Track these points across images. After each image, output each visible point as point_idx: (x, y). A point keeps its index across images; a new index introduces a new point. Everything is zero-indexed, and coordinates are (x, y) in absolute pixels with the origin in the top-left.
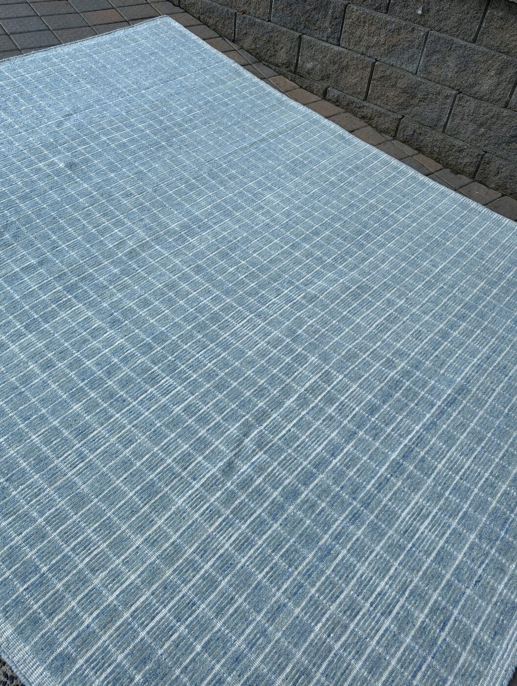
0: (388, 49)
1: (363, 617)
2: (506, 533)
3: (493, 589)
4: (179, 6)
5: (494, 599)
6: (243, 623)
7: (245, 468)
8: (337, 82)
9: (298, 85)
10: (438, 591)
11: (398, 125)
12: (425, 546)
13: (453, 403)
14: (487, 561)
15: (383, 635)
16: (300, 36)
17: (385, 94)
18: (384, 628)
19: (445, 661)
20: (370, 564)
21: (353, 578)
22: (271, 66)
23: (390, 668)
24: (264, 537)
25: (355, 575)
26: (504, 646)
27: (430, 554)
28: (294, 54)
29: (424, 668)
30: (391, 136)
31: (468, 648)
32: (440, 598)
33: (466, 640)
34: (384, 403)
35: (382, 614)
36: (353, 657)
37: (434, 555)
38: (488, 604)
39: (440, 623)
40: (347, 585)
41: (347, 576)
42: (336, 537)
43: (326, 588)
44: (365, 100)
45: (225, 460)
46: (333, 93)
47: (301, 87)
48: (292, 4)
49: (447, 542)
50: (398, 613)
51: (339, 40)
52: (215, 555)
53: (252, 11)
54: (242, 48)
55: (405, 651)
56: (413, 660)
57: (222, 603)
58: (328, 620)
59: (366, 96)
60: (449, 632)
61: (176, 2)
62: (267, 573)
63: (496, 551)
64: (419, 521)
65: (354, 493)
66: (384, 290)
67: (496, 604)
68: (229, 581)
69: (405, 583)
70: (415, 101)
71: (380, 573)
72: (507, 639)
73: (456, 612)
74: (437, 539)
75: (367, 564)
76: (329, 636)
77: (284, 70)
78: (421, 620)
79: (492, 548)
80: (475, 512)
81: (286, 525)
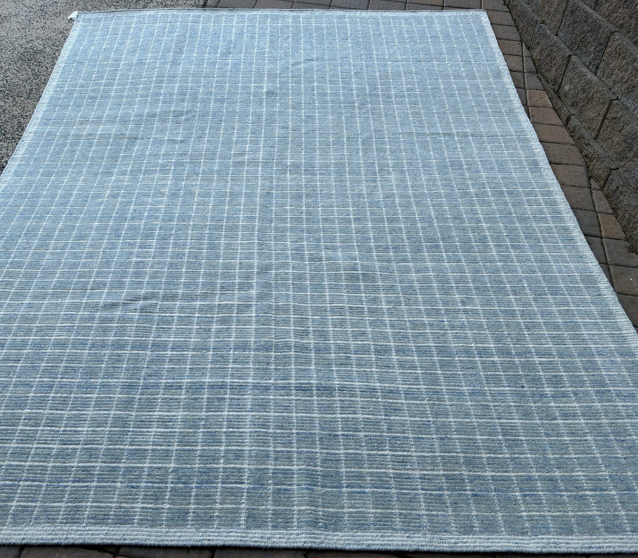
0: (628, 88)
1: (51, 430)
2: (197, 487)
3: (134, 500)
4: (508, 6)
5: (124, 505)
6: (5, 374)
7: (118, 313)
8: (581, 112)
9: (553, 104)
10: (104, 465)
11: (608, 176)
12: (138, 438)
13: (303, 390)
14: (156, 485)
15: (45, 448)
16: (570, 56)
17: (611, 138)
18: (50, 446)
19: (49, 494)
20: (96, 414)
21: (77, 410)
22: (542, 79)
23: (23, 463)
24: (73, 351)
25: (81, 411)
26: (87, 528)
27: (133, 445)
28: (561, 72)
29: (35, 483)
30: (600, 186)
31: (70, 504)
32: (98, 468)
33: (76, 500)
34: (256, 350)
35: (60, 440)
36: (17, 440)
37: (134, 447)
38: (117, 502)
39: (77, 478)
40: (70, 410)
41: (77, 407)
42: (103, 385)
43: (59, 400)
44: (595, 138)
45: (114, 301)
46: (574, 122)
47: (554, 108)
48: (577, 22)
49: (153, 450)
50: (67, 449)
51: (597, 68)
52: (42, 336)
53: (549, 22)
54: (531, 56)
55: (40, 466)
56: (37, 474)
57: (12, 357)
58: (35, 413)
59: (598, 135)
60: (74, 487)
61: (507, 2)
62: (48, 366)
63: (172, 487)
64: (158, 424)
65: (149, 376)
66: (383, 290)
67: (121, 508)
68: (29, 353)
69: (95, 441)
70: (631, 155)
71: (92, 423)
72: (95, 528)
73: (94, 484)
74: (151, 443)
75: (95, 412)
76: (25, 419)
77: (550, 86)
78: (72, 465)
79: (172, 483)
80: (199, 456)
81: (91, 356)
